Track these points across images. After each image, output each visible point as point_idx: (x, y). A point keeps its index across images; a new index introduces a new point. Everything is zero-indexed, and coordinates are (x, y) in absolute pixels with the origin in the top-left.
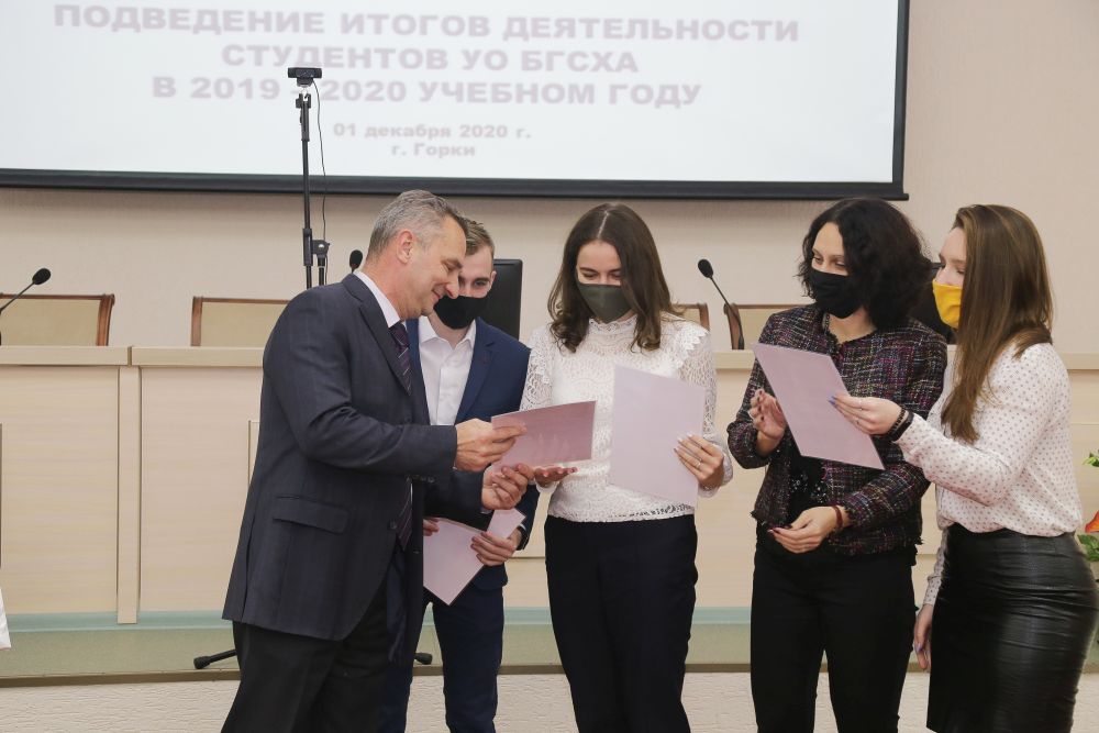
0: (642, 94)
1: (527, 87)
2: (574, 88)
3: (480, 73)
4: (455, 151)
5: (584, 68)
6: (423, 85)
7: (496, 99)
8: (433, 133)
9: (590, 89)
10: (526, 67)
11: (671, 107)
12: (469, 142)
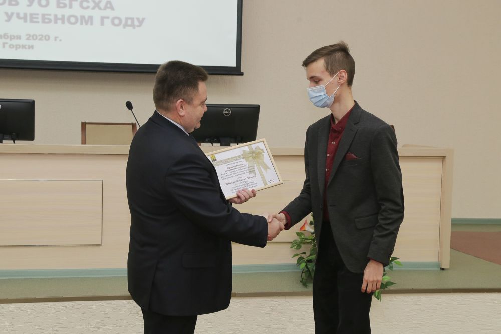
0: (116, 21)
1: (59, 16)
2: (83, 17)
3: (35, 8)
4: (23, 47)
5: (88, 7)
6: (6, 13)
7: (43, 22)
8: (12, 37)
9: (91, 18)
10: (58, 6)
11: (131, 28)
12: (31, 42)
